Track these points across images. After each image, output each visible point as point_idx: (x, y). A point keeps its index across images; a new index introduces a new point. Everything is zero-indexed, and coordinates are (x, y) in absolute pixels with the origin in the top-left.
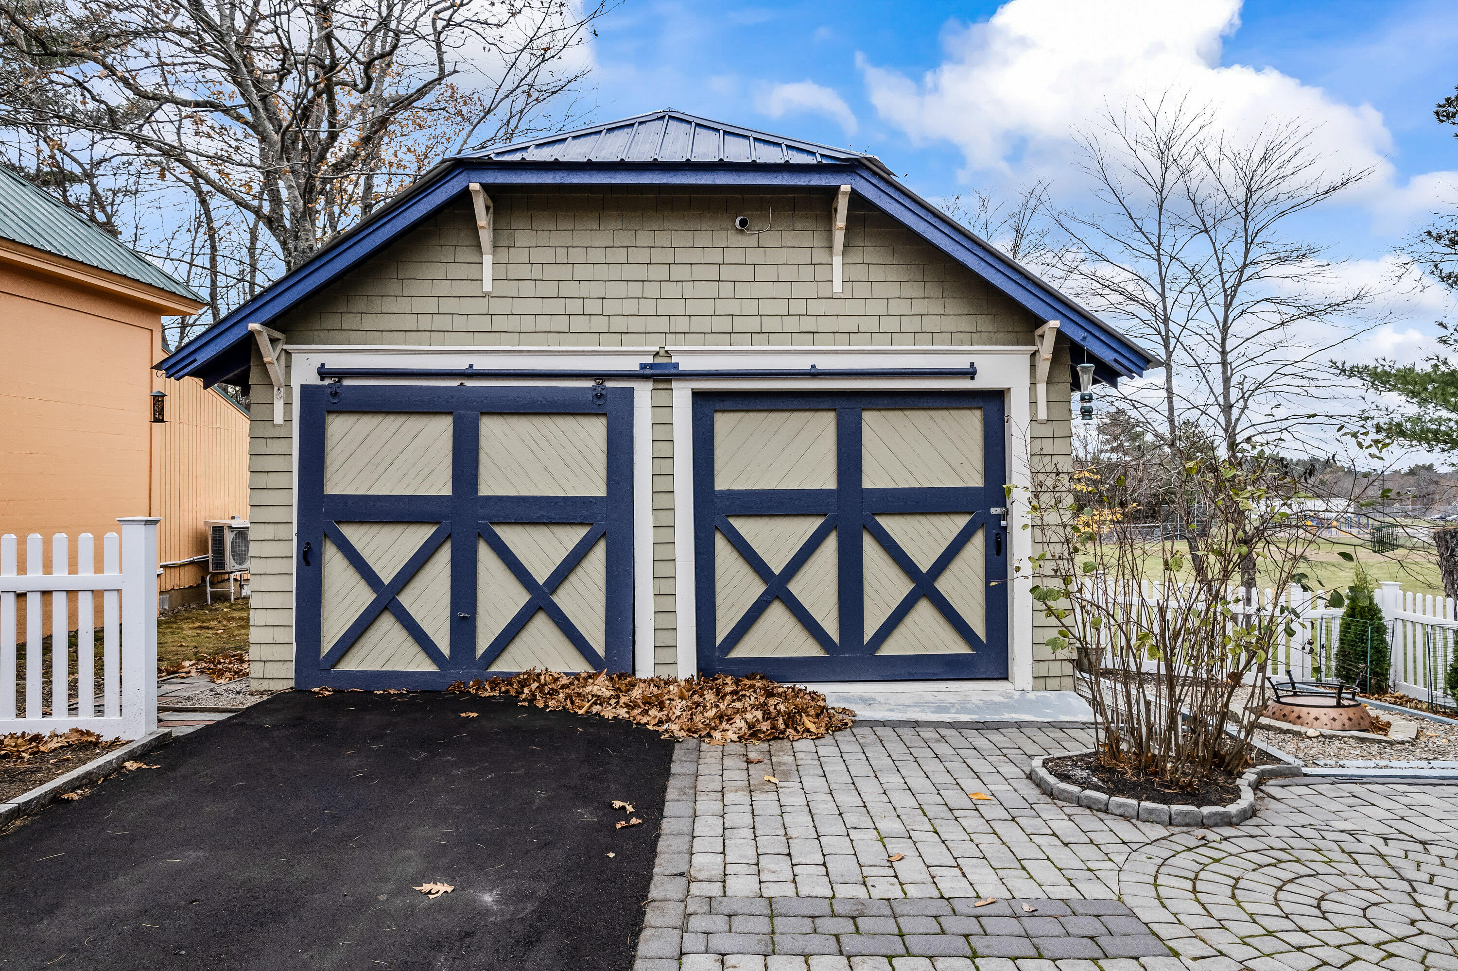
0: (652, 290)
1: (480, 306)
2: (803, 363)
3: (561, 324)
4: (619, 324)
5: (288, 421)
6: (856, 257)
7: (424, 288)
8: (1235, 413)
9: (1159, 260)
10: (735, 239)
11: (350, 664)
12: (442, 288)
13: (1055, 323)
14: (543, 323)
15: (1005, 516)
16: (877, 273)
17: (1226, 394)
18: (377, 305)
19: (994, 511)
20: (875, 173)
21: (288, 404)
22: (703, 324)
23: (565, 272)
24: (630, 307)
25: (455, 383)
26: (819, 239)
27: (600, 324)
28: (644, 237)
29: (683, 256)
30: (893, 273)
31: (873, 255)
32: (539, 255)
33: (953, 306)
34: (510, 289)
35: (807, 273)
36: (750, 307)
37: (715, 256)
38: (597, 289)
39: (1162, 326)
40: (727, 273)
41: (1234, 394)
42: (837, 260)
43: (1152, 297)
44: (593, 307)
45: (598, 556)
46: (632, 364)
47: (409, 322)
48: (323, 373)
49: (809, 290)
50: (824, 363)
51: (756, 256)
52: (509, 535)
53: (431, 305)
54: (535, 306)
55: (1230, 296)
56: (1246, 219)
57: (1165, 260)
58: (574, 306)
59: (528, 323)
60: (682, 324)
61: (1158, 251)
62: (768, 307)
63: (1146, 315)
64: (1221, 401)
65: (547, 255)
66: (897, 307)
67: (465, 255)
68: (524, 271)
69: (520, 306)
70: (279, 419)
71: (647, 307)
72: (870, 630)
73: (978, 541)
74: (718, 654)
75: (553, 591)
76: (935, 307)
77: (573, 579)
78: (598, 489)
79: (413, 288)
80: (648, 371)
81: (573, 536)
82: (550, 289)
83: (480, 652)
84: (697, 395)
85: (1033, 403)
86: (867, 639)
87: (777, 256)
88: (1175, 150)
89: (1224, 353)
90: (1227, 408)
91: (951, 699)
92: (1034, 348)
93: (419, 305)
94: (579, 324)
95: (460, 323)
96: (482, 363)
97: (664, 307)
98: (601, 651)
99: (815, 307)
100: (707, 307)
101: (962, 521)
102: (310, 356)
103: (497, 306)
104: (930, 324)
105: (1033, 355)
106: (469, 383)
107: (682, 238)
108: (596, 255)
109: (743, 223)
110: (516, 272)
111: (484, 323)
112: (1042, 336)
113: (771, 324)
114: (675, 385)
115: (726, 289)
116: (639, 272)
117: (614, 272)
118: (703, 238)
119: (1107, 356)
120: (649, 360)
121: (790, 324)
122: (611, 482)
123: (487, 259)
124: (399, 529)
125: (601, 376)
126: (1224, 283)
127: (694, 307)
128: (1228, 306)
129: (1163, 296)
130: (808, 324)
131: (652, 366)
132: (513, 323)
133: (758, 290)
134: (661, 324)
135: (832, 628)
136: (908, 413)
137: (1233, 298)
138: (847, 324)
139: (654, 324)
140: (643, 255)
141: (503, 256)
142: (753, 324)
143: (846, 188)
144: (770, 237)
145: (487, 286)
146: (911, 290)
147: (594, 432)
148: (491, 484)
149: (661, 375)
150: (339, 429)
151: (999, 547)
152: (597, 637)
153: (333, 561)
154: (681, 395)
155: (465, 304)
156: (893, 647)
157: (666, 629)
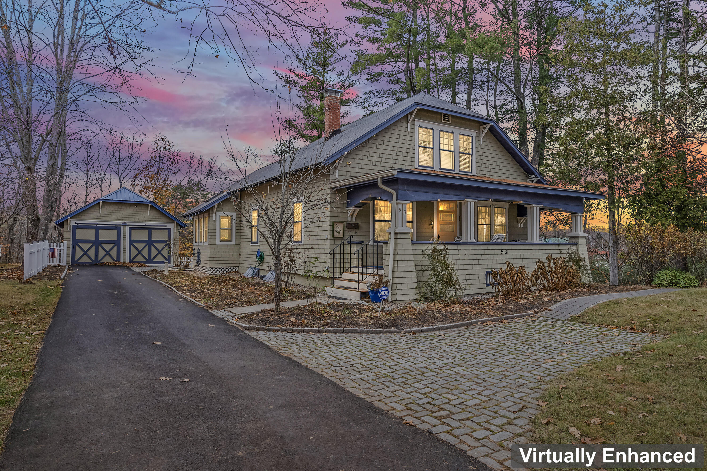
0: (124, 214)
1: (99, 215)
2: (144, 224)
3: (111, 218)
4: (119, 218)
5: (70, 230)
6: (151, 211)
7: (91, 213)
11: (80, 261)
12: (94, 213)
13: (176, 221)
14: (108, 218)
18: (84, 214)
19: (169, 243)
21: (70, 228)
22: (131, 219)
23: (111, 211)
24: (120, 216)
25: (96, 225)
26: (146, 209)
27: (116, 218)
28: (123, 207)
29: (128, 210)
30: (156, 214)
31: (153, 212)
32: (108, 209)
33: (163, 218)
34: (104, 213)
35: (145, 213)
36: (137, 217)
37: (132, 210)
38: (116, 214)
40: (134, 212)
42: (149, 212)
44: (115, 216)
45: (116, 248)
46: (121, 224)
47: (89, 217)
48: (76, 224)
49: (145, 215)
50: (147, 224)
51: (138, 210)
52: (103, 245)
54: (107, 216)
58: (113, 216)
59: (106, 218)
60: (128, 219)
62: (139, 217)
66: (156, 218)
67: (98, 209)
68: (106, 211)
69: (105, 216)
71: (123, 216)
72: (152, 258)
73: (167, 247)
74: (131, 260)
75: (109, 252)
76: (161, 218)
77: (112, 251)
78: (116, 239)
79: (89, 212)
80: (123, 225)
81: (112, 245)
82: (109, 213)
83: (99, 260)
84: (130, 228)
85: (174, 230)
87: (141, 210)
93: (91, 215)
94: (113, 218)
95: (96, 217)
96: (99, 223)
97: (125, 216)
98: (116, 260)
99: (146, 217)
100: (131, 217)
101: (164, 244)
102: (74, 221)
103: (102, 215)
104: (160, 220)
105: (173, 224)
106: (98, 225)
107: (128, 208)
108: (116, 209)
109: (136, 207)
110: (104, 211)
111: (100, 218)
112: (174, 222)
113: (140, 219)
114: (127, 226)
115: (134, 214)
116: (122, 212)
117: (118, 212)
118: (131, 208)
119: (182, 225)
120: (123, 223)
121: (142, 219)
122: (118, 239)
123: (101, 210)
124: (87, 244)
125: (116, 225)
127: (129, 217)
130: (145, 219)
132: (104, 218)
133: (138, 215)
134: (125, 219)
135: (147, 258)
136: (158, 231)
138: (150, 219)
140: (123, 210)
141: (103, 209)
142: (137, 219)
143: (150, 204)
144: (140, 208)
145: (100, 213)
146: (158, 215)
147: (115, 232)
148: (101, 239)
149: (125, 225)
150: (78, 231)
151: (170, 248)
152: (115, 258)
153: (77, 248)
154: (127, 228)
155: (97, 215)
156: (155, 260)
157: (125, 257)
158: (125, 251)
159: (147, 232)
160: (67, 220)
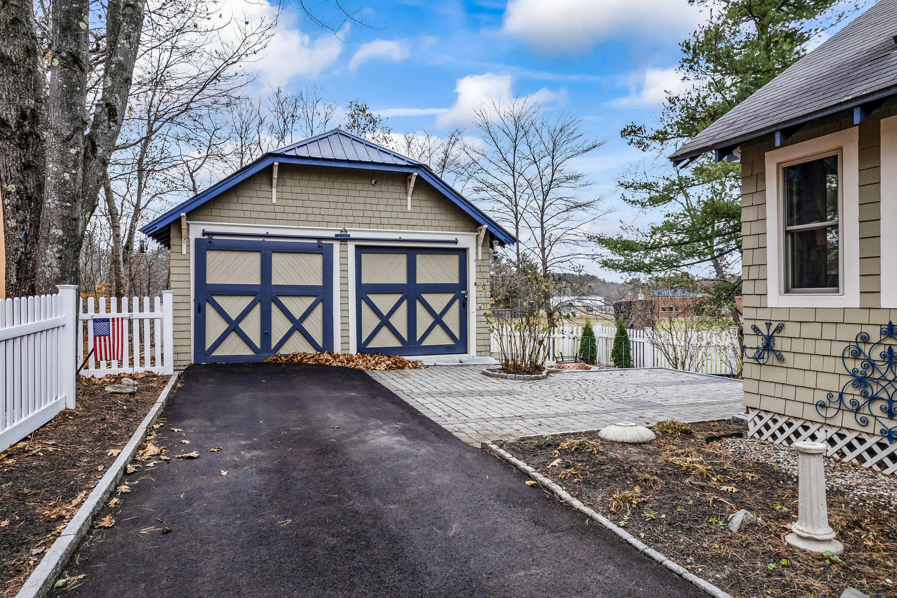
0: (340, 206)
1: (271, 209)
2: (396, 236)
3: (304, 217)
4: (327, 218)
5: (188, 253)
6: (416, 197)
7: (248, 200)
8: (547, 252)
9: (513, 176)
10: (371, 188)
11: (217, 353)
12: (255, 200)
13: (486, 226)
14: (297, 217)
15: (466, 294)
16: (423, 204)
17: (543, 242)
18: (227, 206)
19: (463, 292)
20: (426, 169)
21: (188, 246)
22: (359, 220)
23: (305, 197)
24: (331, 212)
25: (261, 239)
26: (402, 189)
27: (319, 218)
28: (337, 185)
29: (352, 193)
30: (429, 204)
31: (422, 197)
32: (295, 189)
33: (450, 217)
34: (284, 202)
35: (398, 202)
36: (377, 214)
37: (364, 194)
38: (318, 204)
39: (514, 208)
40: (368, 201)
41: (546, 242)
42: (409, 198)
43: (510, 194)
44: (317, 211)
45: (319, 308)
46: (332, 234)
47: (241, 214)
48: (204, 234)
49: (398, 209)
50: (404, 237)
51: (379, 195)
52: (284, 300)
53: (250, 207)
54: (294, 210)
55: (545, 195)
56: (553, 158)
57: (516, 175)
58: (309, 211)
59: (290, 216)
60: (351, 220)
61: (513, 171)
62: (383, 214)
63: (507, 202)
64: (541, 246)
65: (298, 190)
66: (430, 217)
67: (265, 187)
68: (289, 196)
69: (287, 210)
70: (184, 252)
71: (338, 212)
72: (419, 336)
73: (457, 303)
74: (363, 346)
75: (302, 322)
76: (443, 217)
77: (309, 317)
78: (320, 283)
79: (242, 200)
80: (339, 237)
81: (310, 301)
82: (299, 203)
83: (273, 347)
84: (357, 247)
85: (477, 253)
86: (418, 340)
87: (387, 195)
88: (522, 122)
89: (542, 223)
90: (543, 250)
91: (449, 359)
92: (477, 234)
93: (245, 207)
94: (311, 218)
95: (262, 215)
96: (272, 232)
97: (344, 213)
98: (321, 345)
99: (401, 215)
100: (361, 213)
101: (451, 296)
102: (198, 226)
103: (278, 209)
104: (442, 223)
105: (477, 236)
106: (267, 240)
107: (351, 186)
108: (318, 191)
109: (375, 182)
110: (285, 196)
111: (272, 216)
112: (481, 230)
113: (384, 221)
114: (348, 243)
115: (368, 207)
116: (335, 199)
117: (325, 198)
118: (359, 187)
119: (503, 238)
120: (339, 233)
121: (392, 221)
122: (324, 280)
123: (274, 190)
124: (238, 298)
125: (319, 239)
126: (543, 189)
127: (356, 213)
128: (544, 200)
129: (515, 193)
130: (398, 221)
131: (340, 235)
132: (285, 216)
133: (380, 208)
134: (343, 219)
135: (405, 336)
136: (433, 256)
137: (546, 196)
138: (412, 222)
139: (340, 219)
140: (337, 192)
141: (280, 189)
142: (378, 221)
143: (416, 174)
144: (384, 188)
145: (274, 201)
146: (435, 210)
147: (317, 260)
148: (277, 280)
149: (343, 239)
150: (212, 257)
151: (464, 305)
152: (319, 340)
153: (210, 311)
154: (351, 247)
155: (266, 208)
156: (427, 342)
157: (345, 337)
158: (345, 316)
159: (402, 260)
160: (179, 220)
